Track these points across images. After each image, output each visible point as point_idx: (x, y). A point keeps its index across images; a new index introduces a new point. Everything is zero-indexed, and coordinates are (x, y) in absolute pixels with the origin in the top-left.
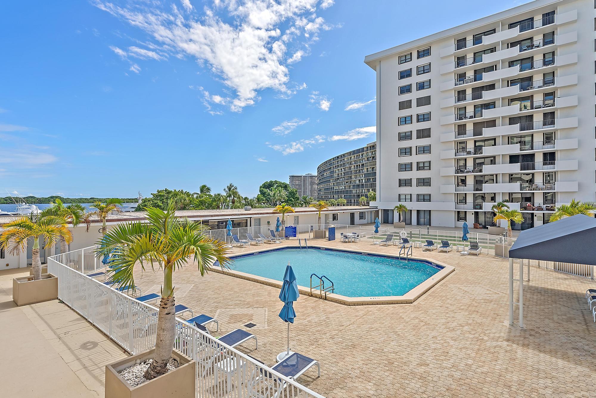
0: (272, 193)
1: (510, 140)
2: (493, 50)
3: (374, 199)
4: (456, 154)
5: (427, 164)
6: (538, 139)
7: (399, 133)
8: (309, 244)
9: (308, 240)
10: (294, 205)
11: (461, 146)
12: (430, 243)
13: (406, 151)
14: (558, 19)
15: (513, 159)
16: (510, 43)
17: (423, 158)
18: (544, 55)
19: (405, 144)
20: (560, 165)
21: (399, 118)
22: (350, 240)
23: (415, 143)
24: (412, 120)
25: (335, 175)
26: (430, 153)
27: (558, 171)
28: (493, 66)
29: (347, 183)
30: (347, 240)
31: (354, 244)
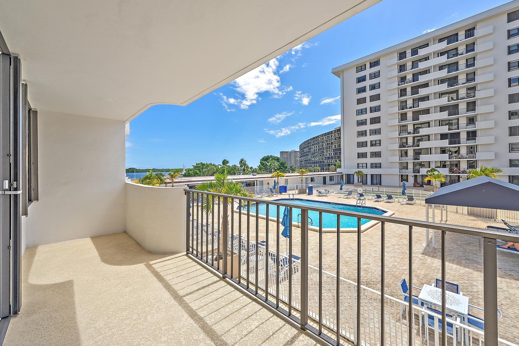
0: (268, 164)
1: (441, 123)
2: (427, 59)
3: (340, 167)
4: (399, 134)
5: (378, 142)
6: (463, 122)
7: (357, 121)
8: (296, 197)
9: (295, 195)
10: (284, 172)
11: (403, 129)
12: (379, 197)
13: (363, 133)
14: (478, 33)
15: (443, 136)
16: (440, 53)
17: (375, 137)
18: (467, 60)
19: (362, 128)
20: (480, 140)
21: (357, 110)
22: (323, 194)
23: (368, 127)
24: (366, 112)
25: (312, 150)
26: (380, 134)
27: (478, 145)
28: (427, 70)
29: (321, 156)
30: (321, 195)
31: (326, 197)
